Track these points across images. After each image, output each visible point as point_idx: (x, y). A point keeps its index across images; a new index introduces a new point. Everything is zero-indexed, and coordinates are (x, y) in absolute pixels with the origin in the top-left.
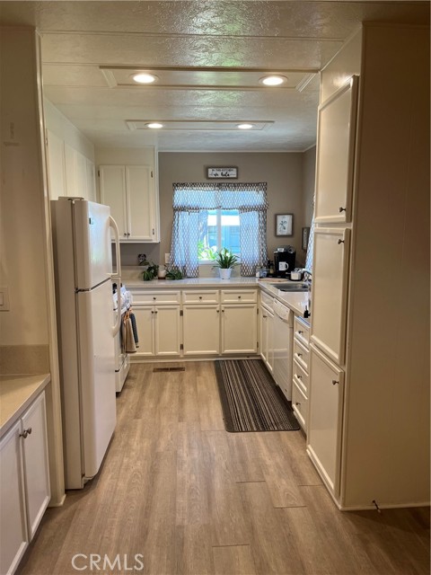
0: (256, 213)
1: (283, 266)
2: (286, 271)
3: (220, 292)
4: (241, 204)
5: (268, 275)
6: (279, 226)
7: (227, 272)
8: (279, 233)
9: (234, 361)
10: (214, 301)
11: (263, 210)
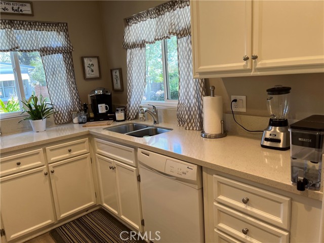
0: (61, 56)
1: (102, 108)
2: (107, 113)
3: (45, 151)
4: (42, 45)
5: (89, 120)
6: (87, 70)
7: (42, 123)
8: (88, 76)
9: (73, 221)
10: (39, 163)
11: (67, 52)
